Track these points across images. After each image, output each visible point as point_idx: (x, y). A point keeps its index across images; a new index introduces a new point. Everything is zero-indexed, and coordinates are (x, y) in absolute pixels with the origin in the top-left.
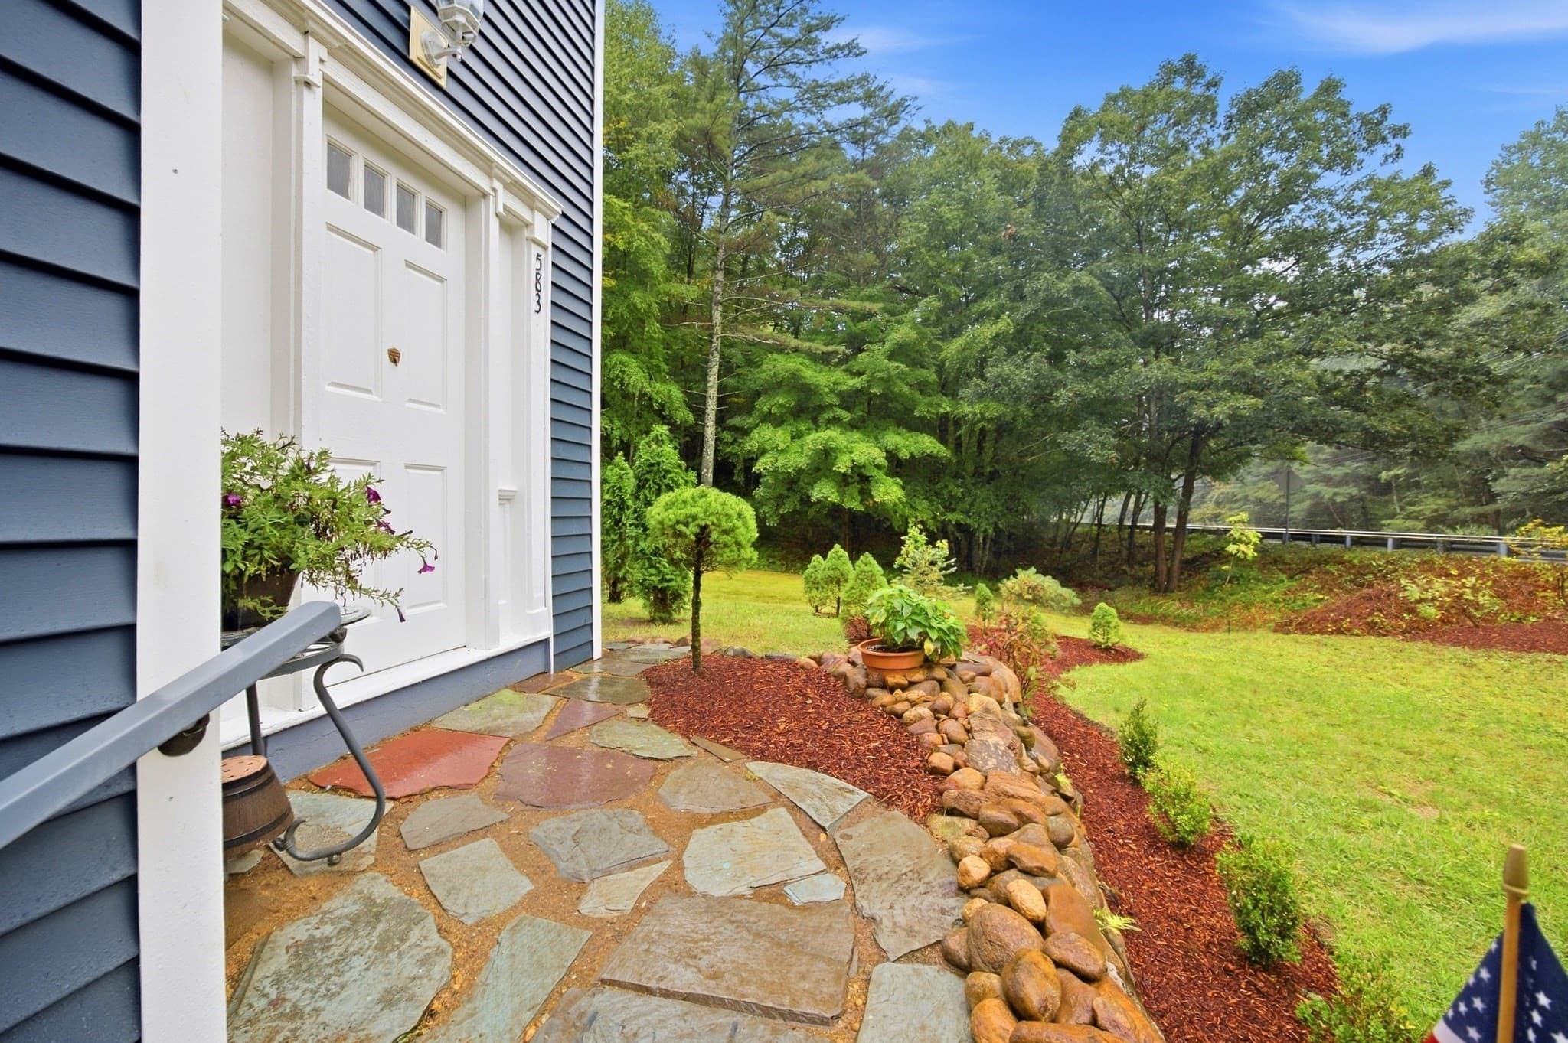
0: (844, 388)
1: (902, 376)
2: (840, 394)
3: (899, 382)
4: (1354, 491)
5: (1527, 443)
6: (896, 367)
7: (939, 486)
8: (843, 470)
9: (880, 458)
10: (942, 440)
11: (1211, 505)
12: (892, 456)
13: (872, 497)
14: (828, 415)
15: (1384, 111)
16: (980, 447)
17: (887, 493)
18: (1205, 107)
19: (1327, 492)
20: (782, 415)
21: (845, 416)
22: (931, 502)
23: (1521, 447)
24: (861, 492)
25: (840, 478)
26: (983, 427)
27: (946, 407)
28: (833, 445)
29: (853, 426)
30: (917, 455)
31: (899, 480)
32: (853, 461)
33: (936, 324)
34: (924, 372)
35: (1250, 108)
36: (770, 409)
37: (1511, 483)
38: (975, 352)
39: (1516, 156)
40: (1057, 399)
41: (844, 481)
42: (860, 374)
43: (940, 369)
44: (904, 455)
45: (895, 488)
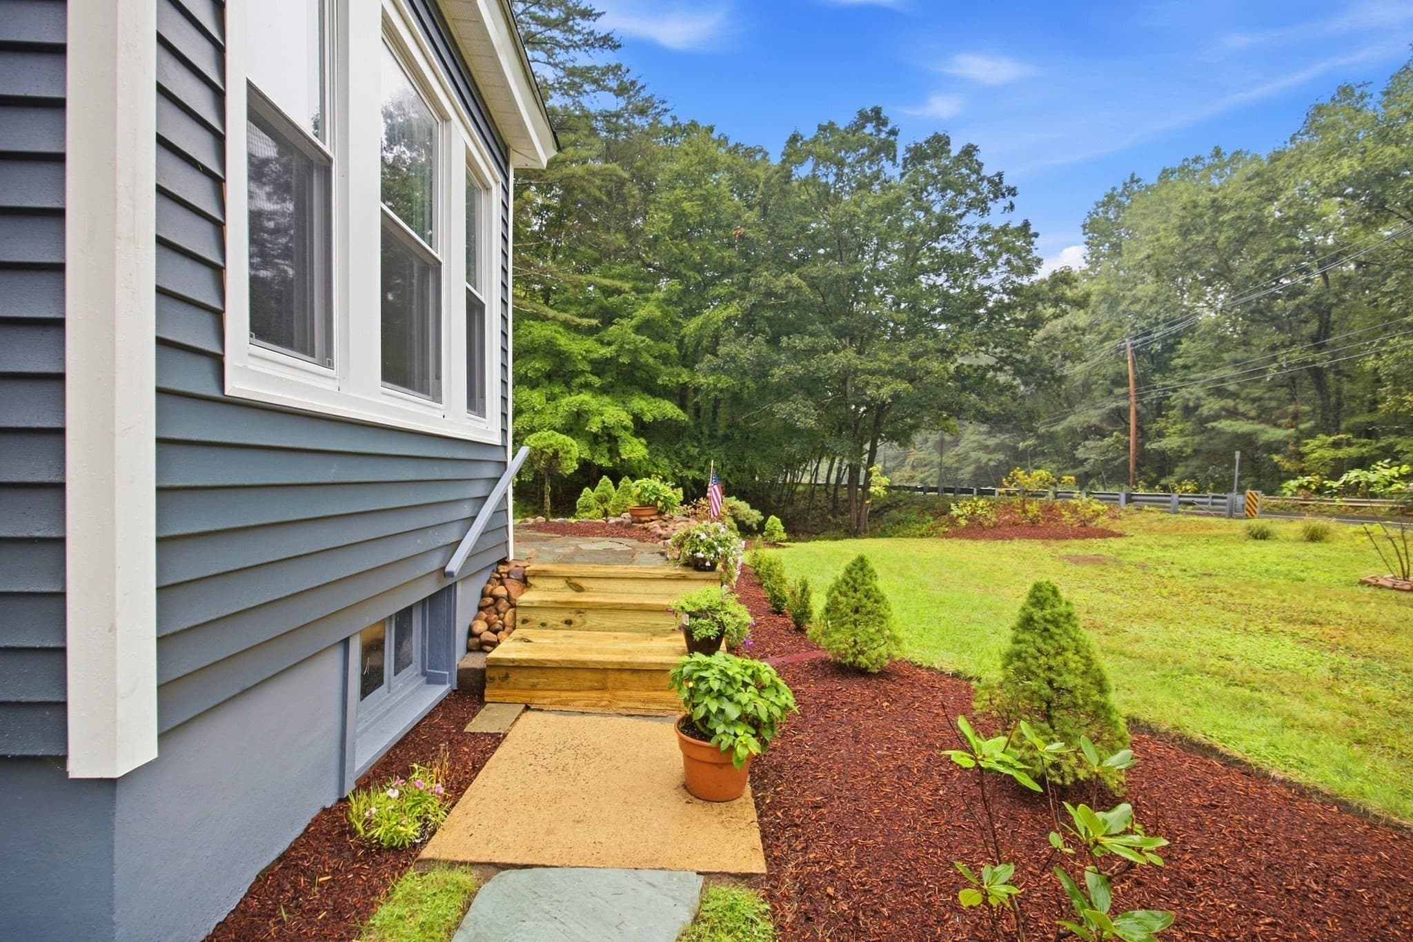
0: (596, 356)
1: (648, 349)
2: (592, 362)
3: (645, 354)
4: (1001, 457)
5: (1098, 424)
6: (642, 340)
7: (678, 446)
8: (594, 429)
9: (628, 422)
10: (682, 406)
11: (908, 468)
12: (637, 418)
13: (619, 455)
14: (582, 380)
15: (1000, 175)
16: (715, 413)
17: (632, 451)
18: (888, 148)
19: (984, 457)
20: (538, 378)
21: (596, 381)
22: (671, 461)
23: (1094, 425)
24: (610, 450)
25: (591, 438)
26: (716, 396)
27: (685, 377)
28: (585, 407)
29: (604, 391)
30: (660, 419)
31: (643, 440)
32: (604, 422)
33: (677, 304)
34: (667, 345)
35: (917, 155)
36: (526, 372)
37: (1090, 452)
38: (709, 331)
39: (1101, 209)
40: (773, 376)
41: (594, 440)
42: (609, 344)
43: (680, 343)
44: (648, 418)
45: (640, 447)
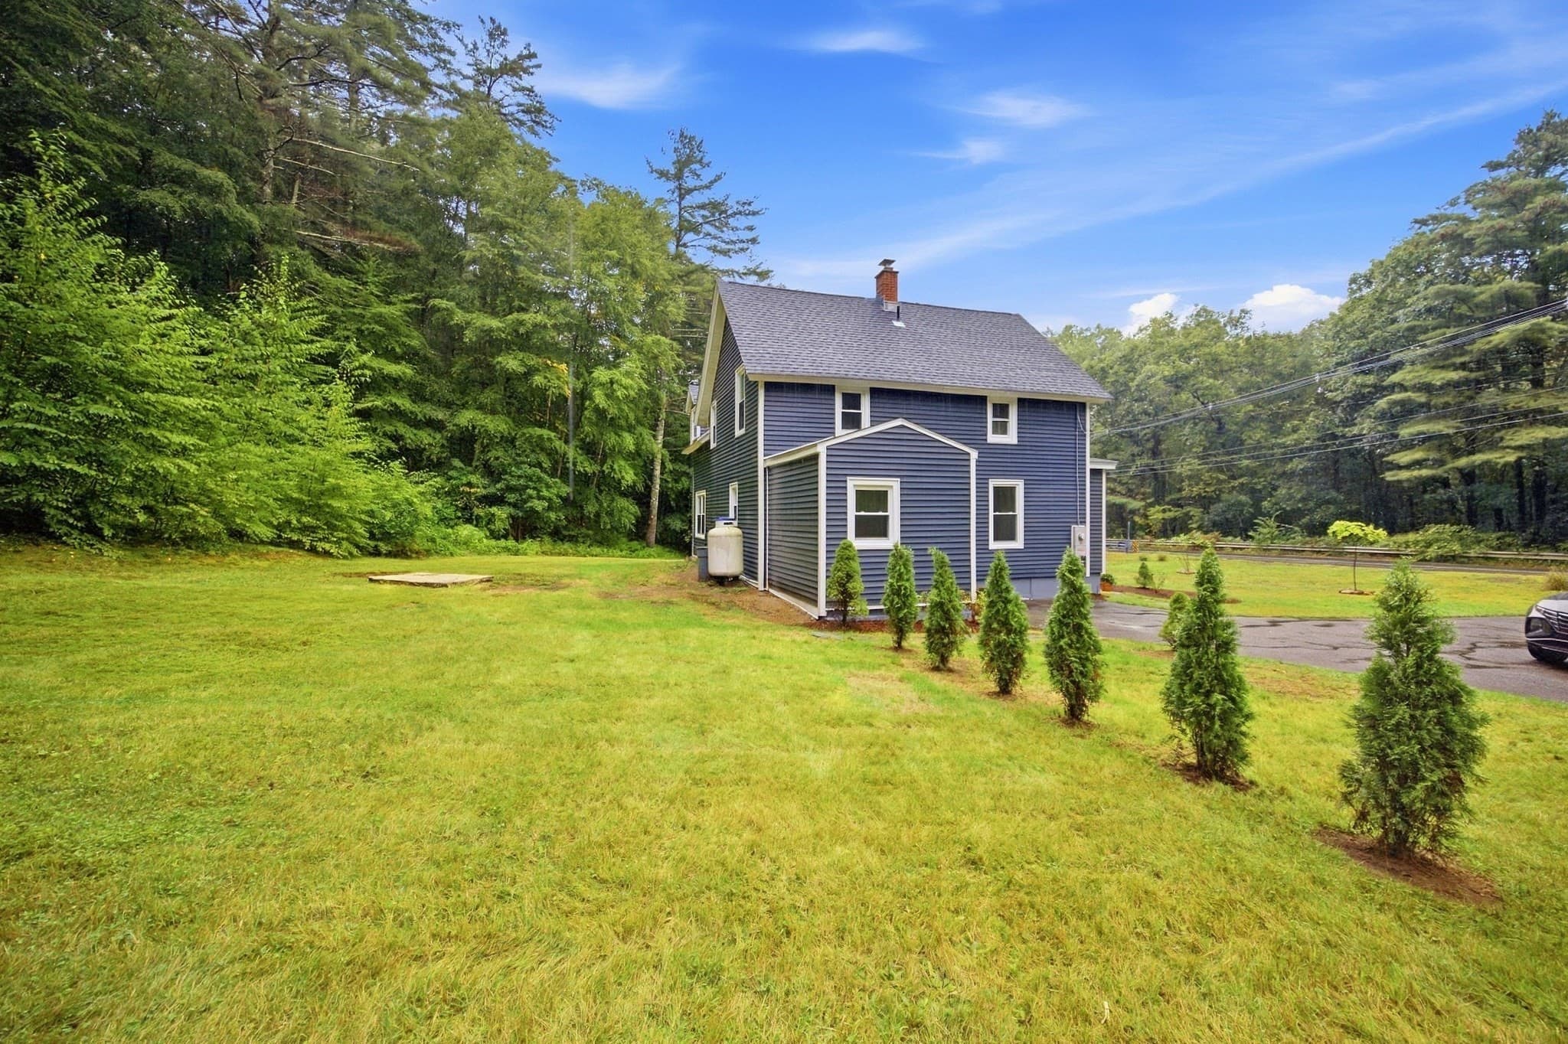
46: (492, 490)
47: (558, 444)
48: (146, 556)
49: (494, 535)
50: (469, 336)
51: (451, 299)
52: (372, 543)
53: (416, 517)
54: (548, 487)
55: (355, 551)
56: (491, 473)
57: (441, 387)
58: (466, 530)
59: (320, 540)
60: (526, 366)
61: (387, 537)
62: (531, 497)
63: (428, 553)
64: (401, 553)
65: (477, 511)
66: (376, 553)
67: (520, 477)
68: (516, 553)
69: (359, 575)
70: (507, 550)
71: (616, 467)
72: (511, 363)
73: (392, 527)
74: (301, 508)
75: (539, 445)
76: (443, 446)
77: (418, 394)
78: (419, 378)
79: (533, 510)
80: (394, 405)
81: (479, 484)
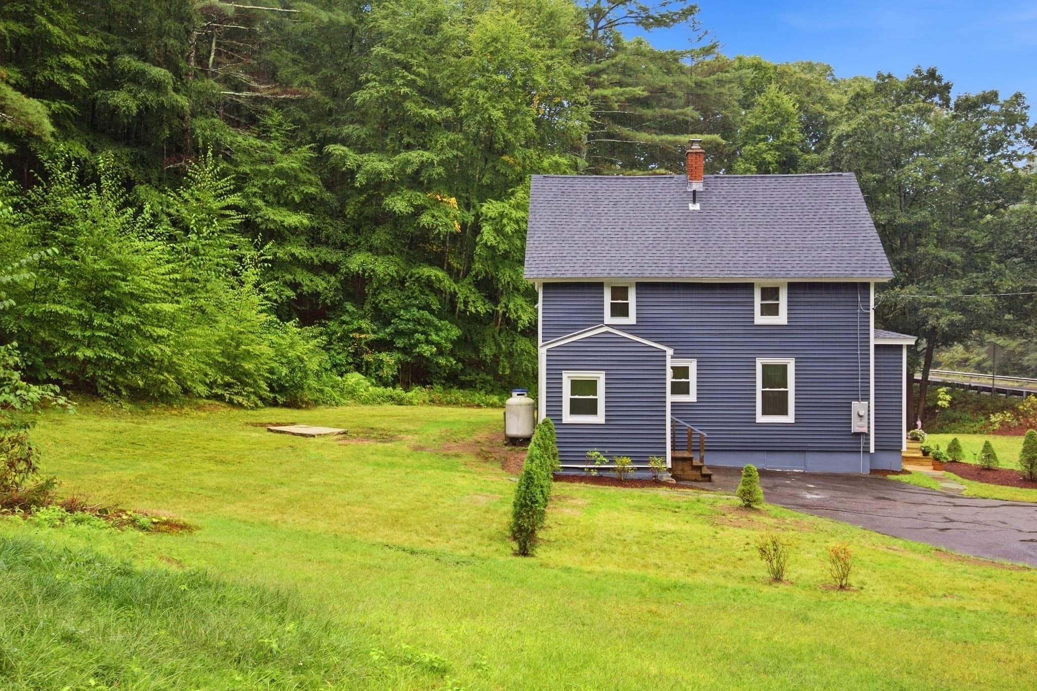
46: (381, 335)
47: (448, 284)
48: (143, 409)
49: (382, 382)
50: (360, 179)
51: (344, 142)
52: (272, 395)
53: (306, 372)
54: (438, 330)
55: (259, 402)
56: (382, 317)
57: (335, 229)
58: (354, 378)
59: (236, 394)
60: (412, 205)
61: (282, 389)
62: (419, 342)
63: (316, 403)
64: (293, 404)
65: (368, 358)
66: (275, 404)
67: (408, 320)
68: (400, 402)
69: (262, 425)
70: (391, 398)
71: (511, 305)
72: (399, 204)
73: (287, 382)
74: (224, 370)
75: (429, 285)
76: (337, 289)
77: (314, 237)
78: (315, 224)
79: (420, 355)
80: (293, 255)
81: (368, 330)
